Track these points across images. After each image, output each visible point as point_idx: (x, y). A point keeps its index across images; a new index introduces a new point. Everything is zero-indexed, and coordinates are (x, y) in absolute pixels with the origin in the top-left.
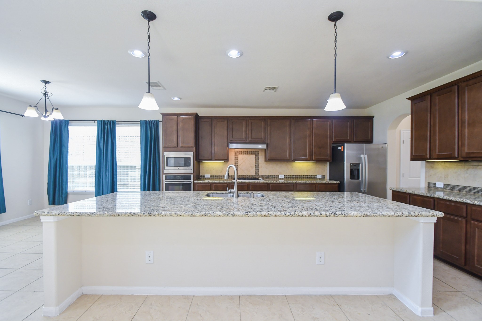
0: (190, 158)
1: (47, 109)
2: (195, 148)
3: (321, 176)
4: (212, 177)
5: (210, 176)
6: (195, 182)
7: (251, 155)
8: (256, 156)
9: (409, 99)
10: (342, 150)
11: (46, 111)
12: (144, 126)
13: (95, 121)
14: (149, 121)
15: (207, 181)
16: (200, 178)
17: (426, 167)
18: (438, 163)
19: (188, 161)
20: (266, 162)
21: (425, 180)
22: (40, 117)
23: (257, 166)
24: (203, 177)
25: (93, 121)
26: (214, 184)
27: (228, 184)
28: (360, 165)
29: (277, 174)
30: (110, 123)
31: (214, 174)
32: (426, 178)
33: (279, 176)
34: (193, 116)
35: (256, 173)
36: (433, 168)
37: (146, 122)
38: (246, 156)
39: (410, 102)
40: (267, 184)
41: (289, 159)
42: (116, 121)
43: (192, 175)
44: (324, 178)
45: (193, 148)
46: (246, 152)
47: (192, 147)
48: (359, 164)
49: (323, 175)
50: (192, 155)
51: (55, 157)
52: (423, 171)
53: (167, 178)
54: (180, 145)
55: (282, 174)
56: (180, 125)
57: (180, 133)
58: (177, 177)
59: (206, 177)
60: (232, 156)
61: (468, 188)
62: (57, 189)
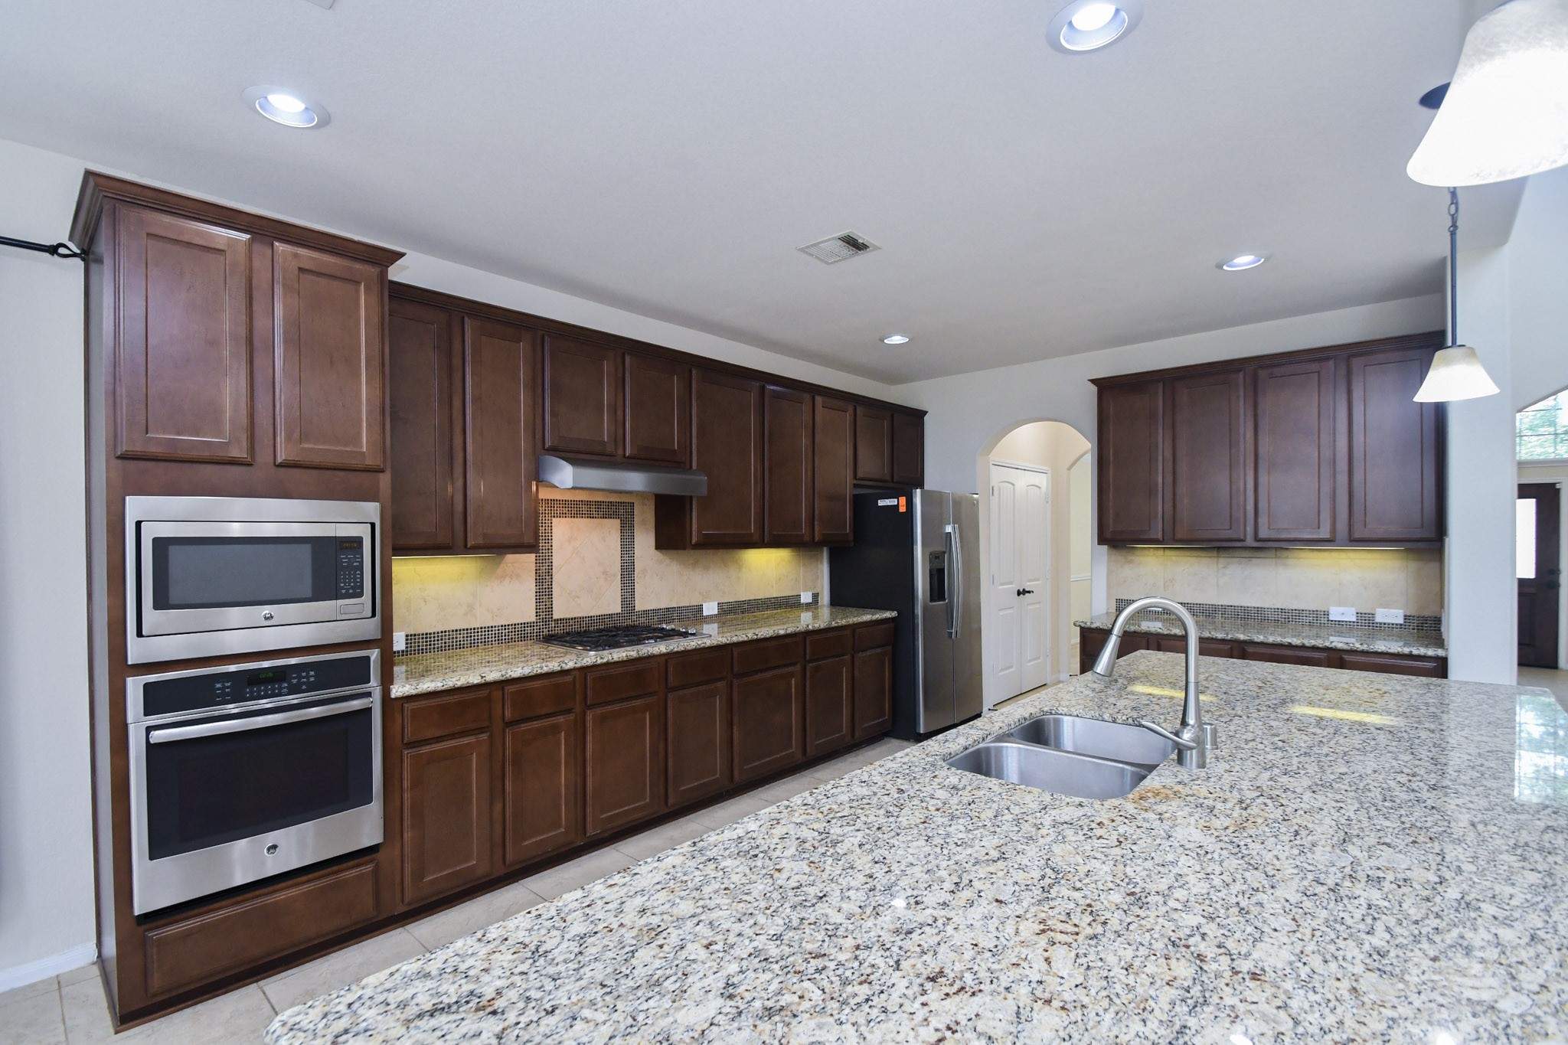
2: (386, 480)
3: (811, 594)
5: (404, 642)
6: (396, 691)
7: (605, 520)
8: (623, 526)
9: (1093, 381)
10: (903, 509)
17: (1108, 562)
18: (1147, 552)
19: (344, 559)
20: (658, 555)
21: (1108, 594)
23: (628, 572)
27: (577, 673)
28: (946, 556)
29: (695, 601)
31: (431, 623)
32: (1109, 587)
33: (700, 607)
35: (623, 604)
36: (1131, 562)
38: (582, 526)
39: (1094, 389)
41: (756, 537)
43: (378, 650)
44: (817, 602)
45: (373, 474)
46: (585, 508)
47: (371, 470)
48: (944, 552)
49: (815, 591)
50: (373, 525)
52: (1102, 570)
61: (1229, 609)
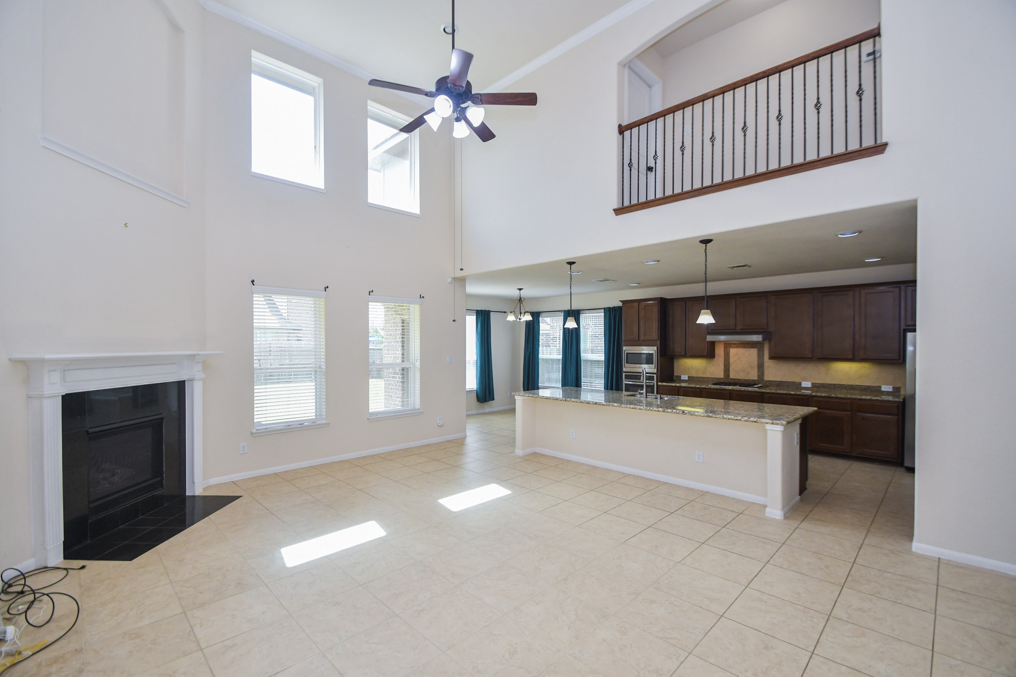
0: (653, 354)
1: (521, 311)
2: (659, 342)
3: (891, 387)
4: (691, 379)
5: (687, 378)
6: (659, 384)
7: (751, 349)
8: (759, 351)
11: (521, 313)
12: (608, 313)
13: (562, 311)
14: (613, 308)
15: (683, 385)
16: (675, 379)
19: (651, 357)
20: (776, 361)
22: (517, 319)
23: (761, 367)
24: (679, 379)
25: (559, 311)
26: (683, 389)
29: (797, 380)
30: (575, 313)
31: (694, 374)
33: (800, 384)
34: (656, 302)
35: (759, 376)
37: (609, 308)
38: (741, 351)
40: (760, 394)
41: (810, 356)
42: (580, 310)
43: (655, 376)
44: (899, 391)
45: (657, 341)
46: (742, 345)
47: (655, 340)
49: (898, 386)
50: (656, 351)
51: (529, 351)
53: (627, 377)
54: (642, 338)
55: (805, 380)
56: (642, 314)
57: (642, 323)
58: (638, 376)
59: (682, 379)
60: (720, 351)
62: (530, 383)
